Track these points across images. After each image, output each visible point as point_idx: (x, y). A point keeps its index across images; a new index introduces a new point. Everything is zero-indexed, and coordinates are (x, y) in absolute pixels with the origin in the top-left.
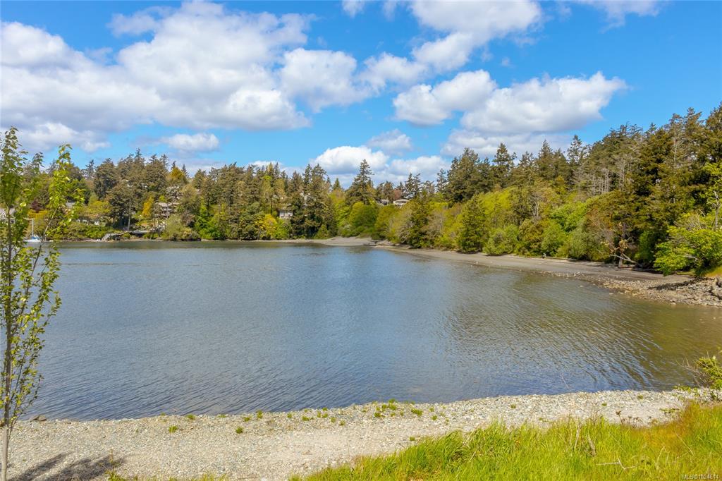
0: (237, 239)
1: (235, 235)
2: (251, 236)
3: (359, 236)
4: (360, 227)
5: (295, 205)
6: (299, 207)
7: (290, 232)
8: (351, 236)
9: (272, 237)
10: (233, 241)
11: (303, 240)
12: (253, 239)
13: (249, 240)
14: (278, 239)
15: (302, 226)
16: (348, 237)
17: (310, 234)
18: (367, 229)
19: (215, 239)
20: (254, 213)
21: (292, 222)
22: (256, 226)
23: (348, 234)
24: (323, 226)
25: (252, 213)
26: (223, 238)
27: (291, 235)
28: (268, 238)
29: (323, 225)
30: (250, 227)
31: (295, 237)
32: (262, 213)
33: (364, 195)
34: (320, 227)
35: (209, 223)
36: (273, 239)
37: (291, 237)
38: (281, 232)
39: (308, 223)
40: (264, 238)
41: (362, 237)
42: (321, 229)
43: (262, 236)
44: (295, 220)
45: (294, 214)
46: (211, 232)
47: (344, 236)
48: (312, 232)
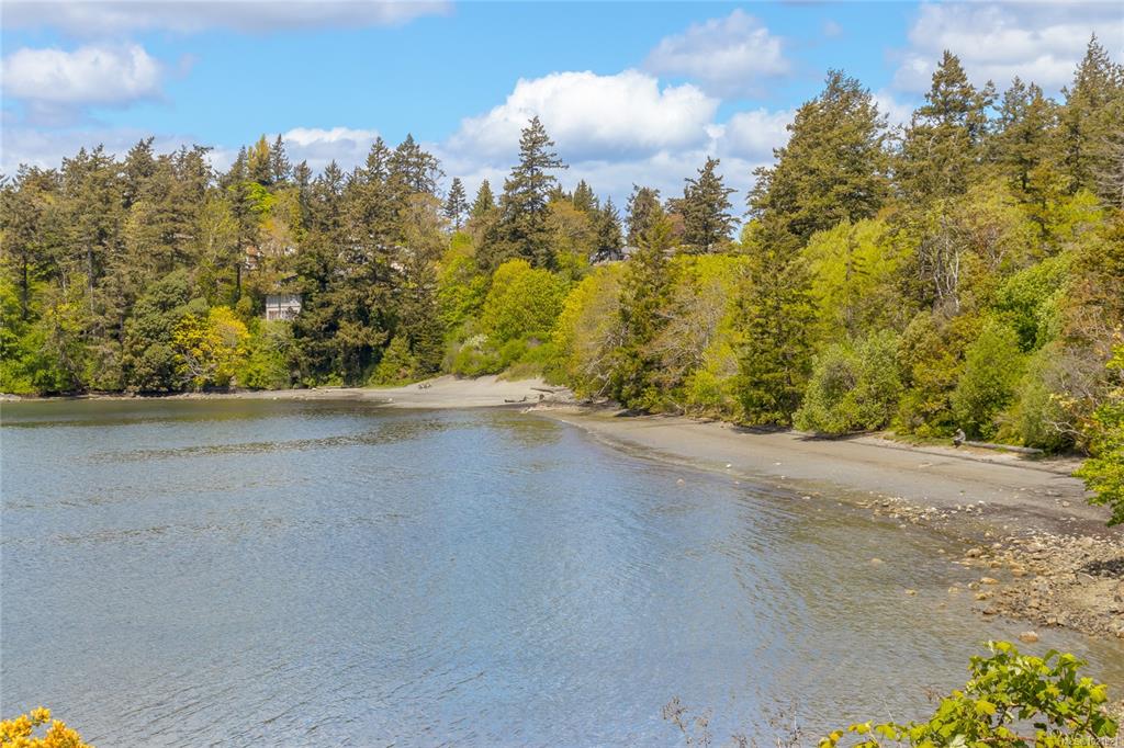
0: (119, 392)
1: (111, 377)
2: (164, 382)
3: (506, 373)
4: (512, 342)
5: (310, 275)
6: (323, 281)
7: (294, 365)
8: (484, 373)
9: (233, 383)
10: (107, 397)
11: (334, 391)
12: (171, 392)
13: (157, 393)
14: (255, 389)
15: (328, 343)
16: (475, 377)
17: (357, 370)
18: (534, 348)
19: (48, 394)
20: (173, 305)
21: (298, 331)
22: (181, 349)
23: (475, 368)
24: (398, 343)
25: (165, 306)
26: (75, 389)
27: (296, 373)
28: (223, 386)
29: (396, 341)
30: (159, 352)
31: (309, 381)
32: (198, 303)
33: (535, 237)
34: (386, 344)
35: (25, 342)
36: (238, 389)
37: (294, 380)
38: (264, 365)
39: (349, 333)
40: (208, 387)
41: (515, 376)
42: (390, 351)
43: (200, 380)
44: (306, 324)
45: (304, 307)
46: (31, 369)
47: (460, 375)
48: (362, 362)
